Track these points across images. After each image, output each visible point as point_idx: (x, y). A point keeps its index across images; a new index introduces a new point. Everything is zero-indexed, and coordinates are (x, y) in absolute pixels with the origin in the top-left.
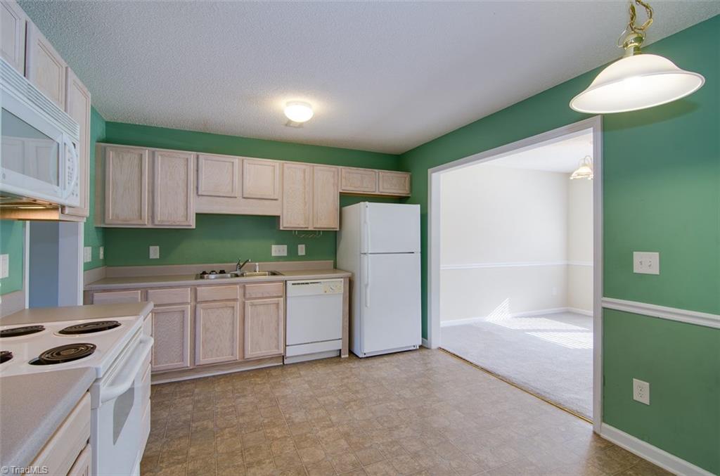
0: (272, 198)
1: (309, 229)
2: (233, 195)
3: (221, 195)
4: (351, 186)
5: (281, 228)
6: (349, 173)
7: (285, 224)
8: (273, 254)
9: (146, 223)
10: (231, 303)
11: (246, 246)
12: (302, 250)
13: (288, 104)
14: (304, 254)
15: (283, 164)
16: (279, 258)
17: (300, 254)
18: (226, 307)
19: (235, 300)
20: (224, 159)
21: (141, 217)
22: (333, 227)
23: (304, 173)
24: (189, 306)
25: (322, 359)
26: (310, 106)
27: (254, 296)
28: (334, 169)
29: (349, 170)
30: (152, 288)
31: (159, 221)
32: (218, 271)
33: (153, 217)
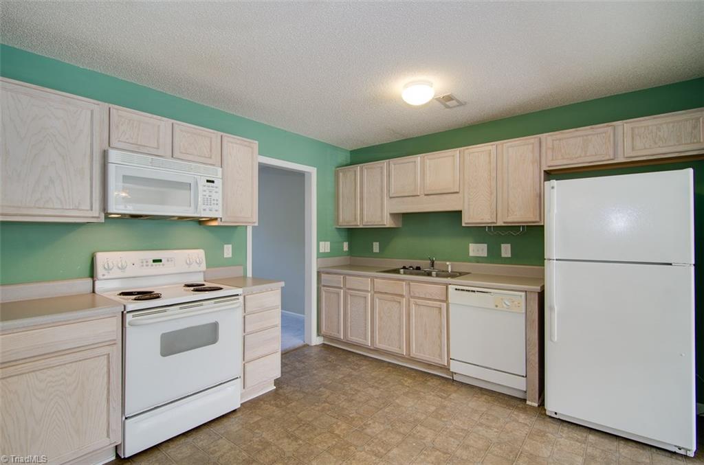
0: (452, 191)
1: (498, 225)
2: (415, 194)
3: (406, 195)
4: (563, 159)
5: (463, 225)
6: (560, 140)
7: (467, 220)
8: (471, 254)
9: (359, 224)
10: (398, 298)
11: (441, 244)
12: (506, 250)
13: (406, 86)
14: (509, 255)
15: (464, 150)
16: (478, 260)
17: (504, 255)
18: (395, 301)
19: (402, 296)
20: (407, 161)
21: (355, 219)
22: (534, 220)
23: (490, 156)
24: (370, 294)
25: (500, 394)
26: (431, 84)
27: (417, 295)
28: (532, 141)
29: (558, 137)
30: (350, 275)
31: (367, 222)
32: (415, 268)
33: (362, 219)
